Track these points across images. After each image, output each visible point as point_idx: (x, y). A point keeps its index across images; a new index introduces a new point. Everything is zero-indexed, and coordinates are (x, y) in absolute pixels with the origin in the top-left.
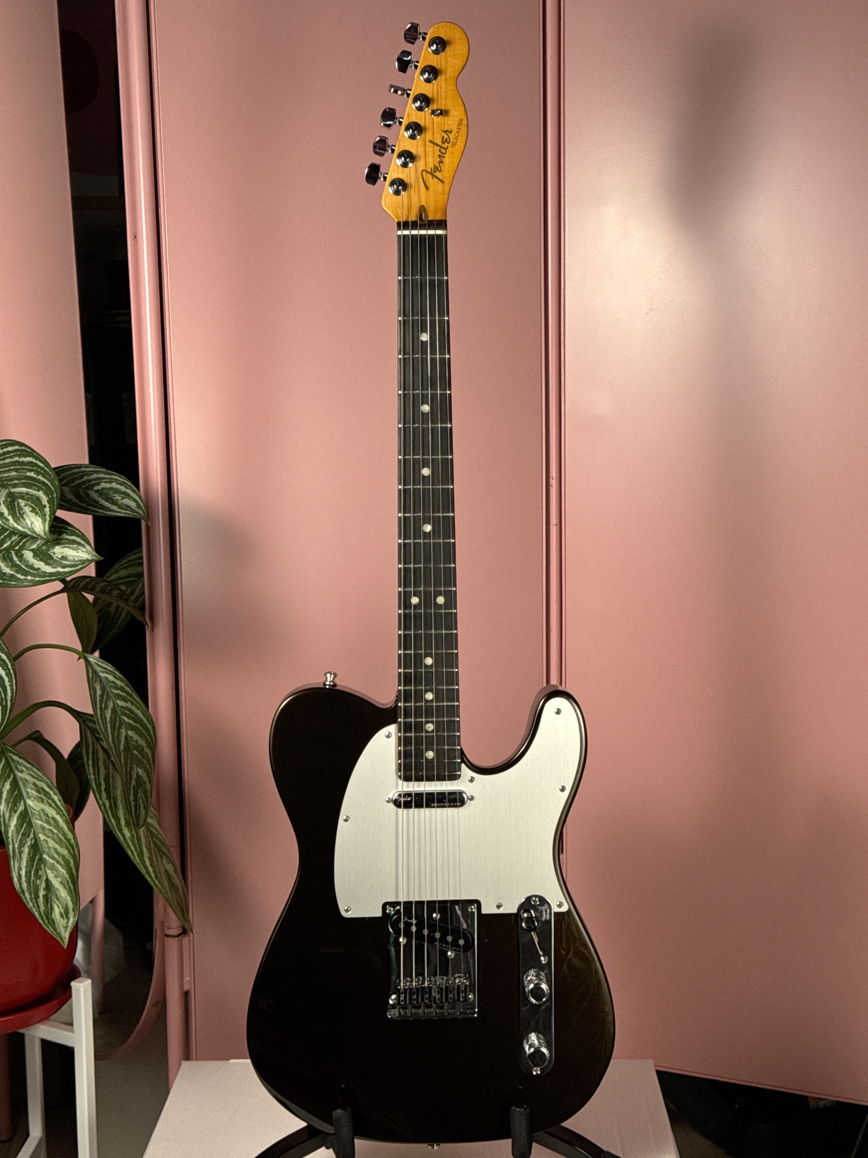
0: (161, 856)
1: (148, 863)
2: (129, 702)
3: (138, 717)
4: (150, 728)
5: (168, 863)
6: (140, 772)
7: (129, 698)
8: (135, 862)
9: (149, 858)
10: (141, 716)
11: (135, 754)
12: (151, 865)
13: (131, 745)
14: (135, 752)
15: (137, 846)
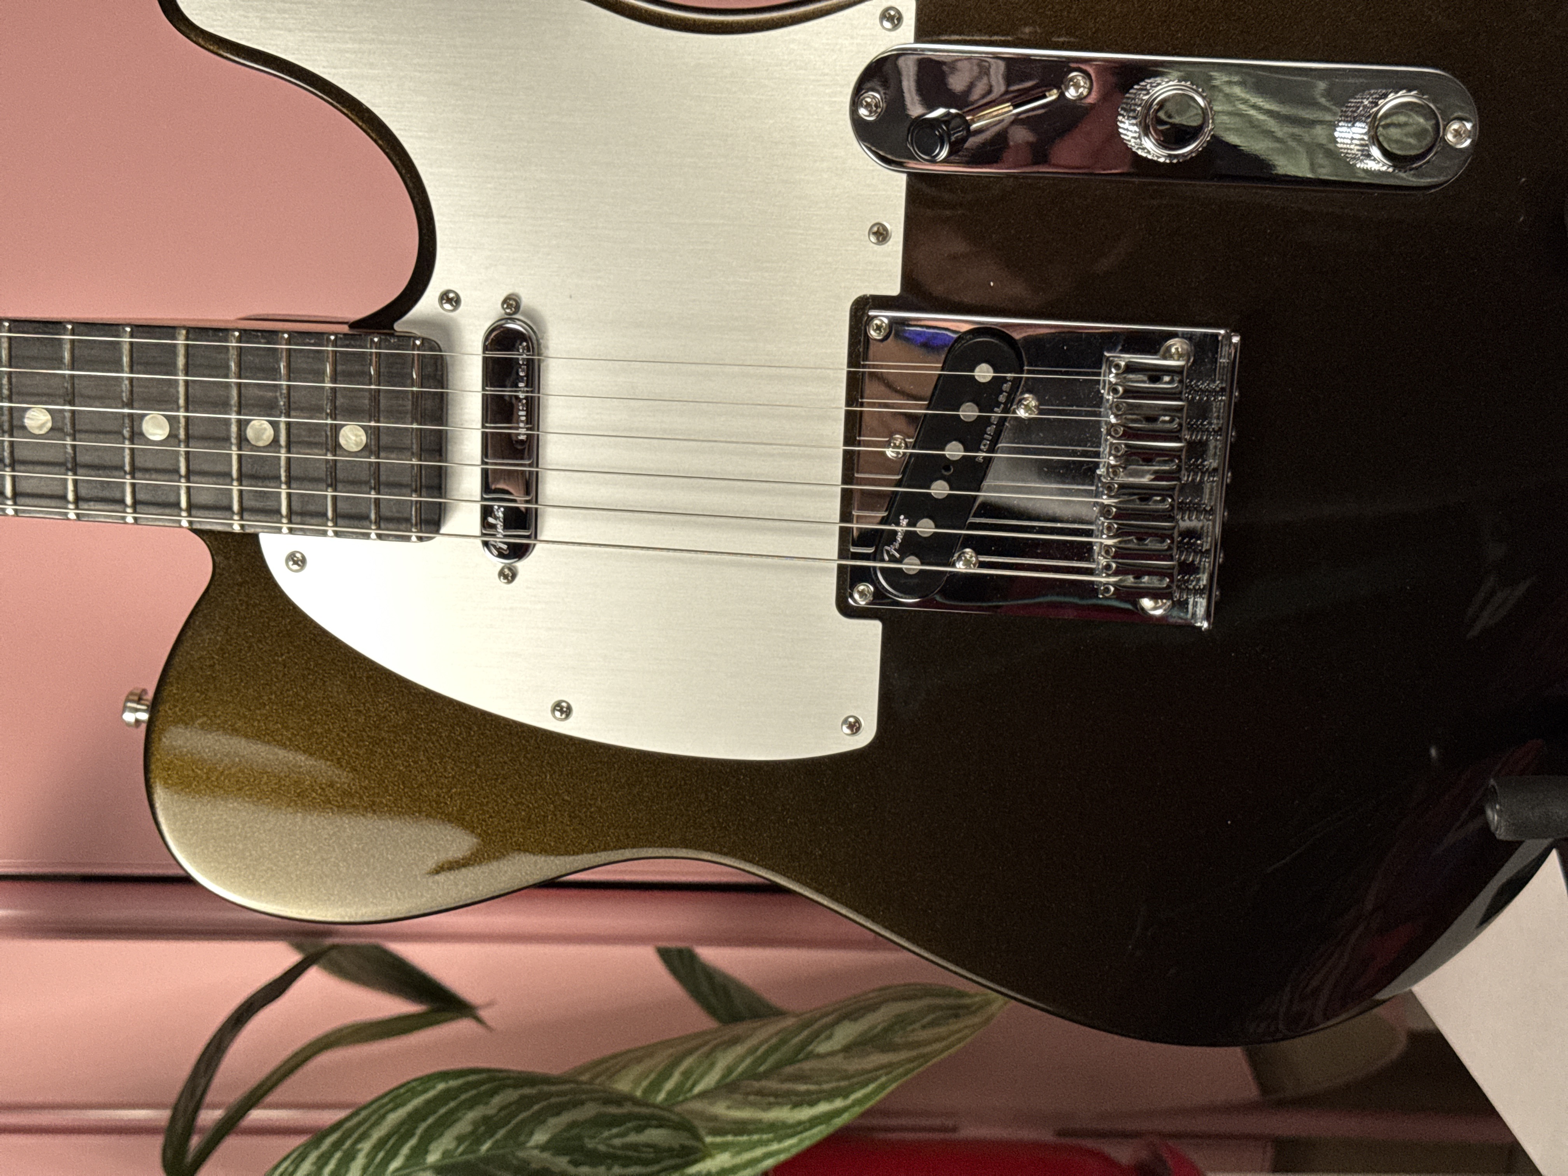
0: (808, 1057)
1: (805, 1113)
2: (359, 1146)
3: (402, 1123)
4: (441, 1086)
5: (829, 1037)
6: (540, 1137)
7: (348, 1143)
8: (794, 1151)
9: (796, 1105)
10: (401, 1113)
11: (488, 1150)
12: (812, 1104)
13: (465, 1157)
14: (485, 1147)
15: (756, 1137)
